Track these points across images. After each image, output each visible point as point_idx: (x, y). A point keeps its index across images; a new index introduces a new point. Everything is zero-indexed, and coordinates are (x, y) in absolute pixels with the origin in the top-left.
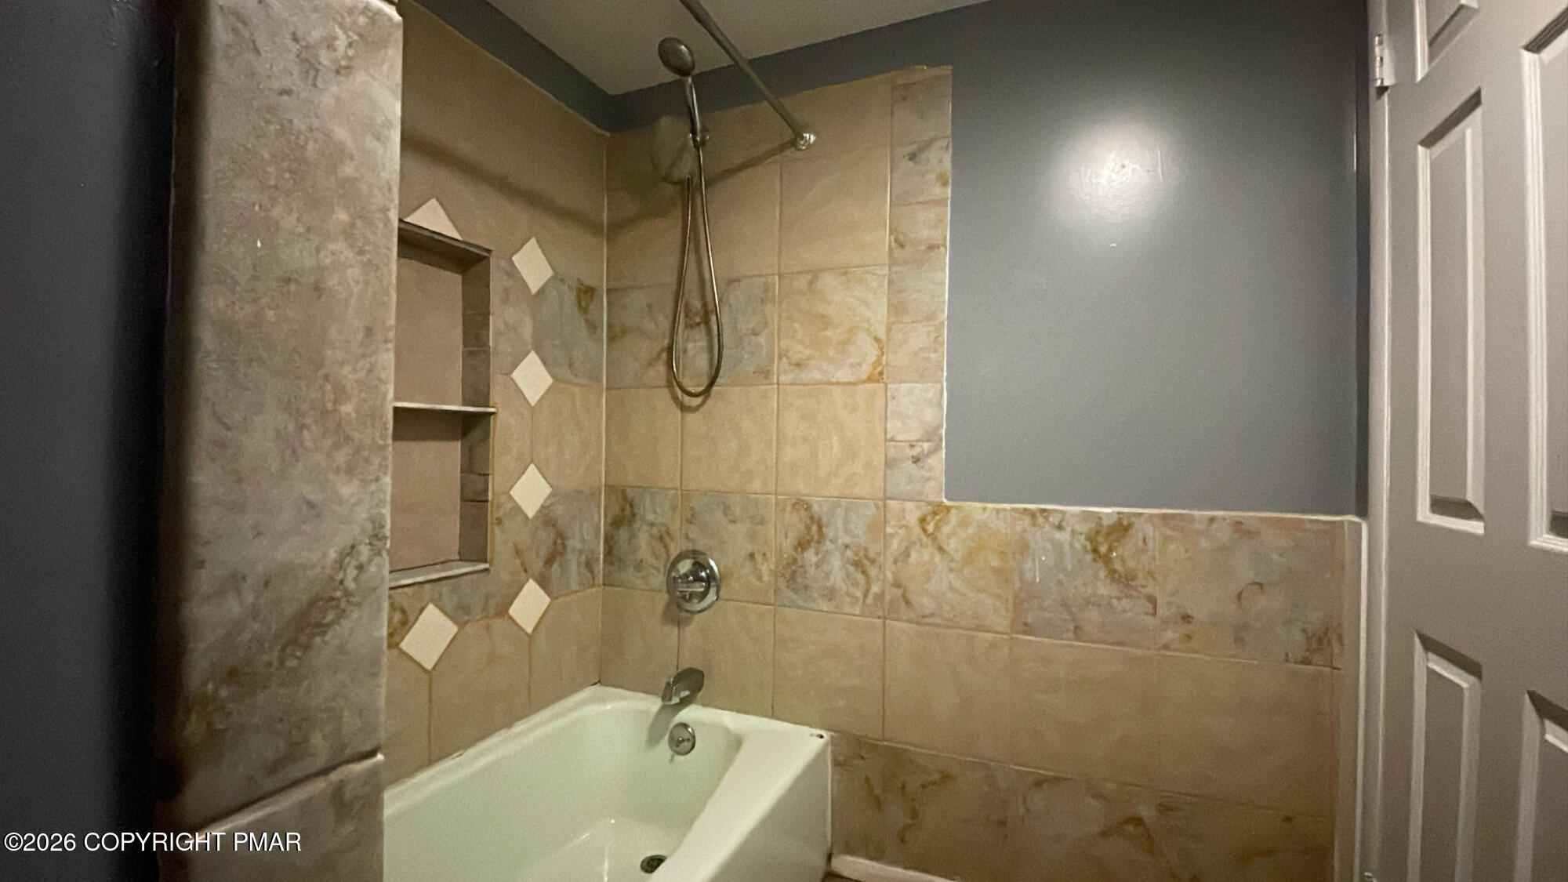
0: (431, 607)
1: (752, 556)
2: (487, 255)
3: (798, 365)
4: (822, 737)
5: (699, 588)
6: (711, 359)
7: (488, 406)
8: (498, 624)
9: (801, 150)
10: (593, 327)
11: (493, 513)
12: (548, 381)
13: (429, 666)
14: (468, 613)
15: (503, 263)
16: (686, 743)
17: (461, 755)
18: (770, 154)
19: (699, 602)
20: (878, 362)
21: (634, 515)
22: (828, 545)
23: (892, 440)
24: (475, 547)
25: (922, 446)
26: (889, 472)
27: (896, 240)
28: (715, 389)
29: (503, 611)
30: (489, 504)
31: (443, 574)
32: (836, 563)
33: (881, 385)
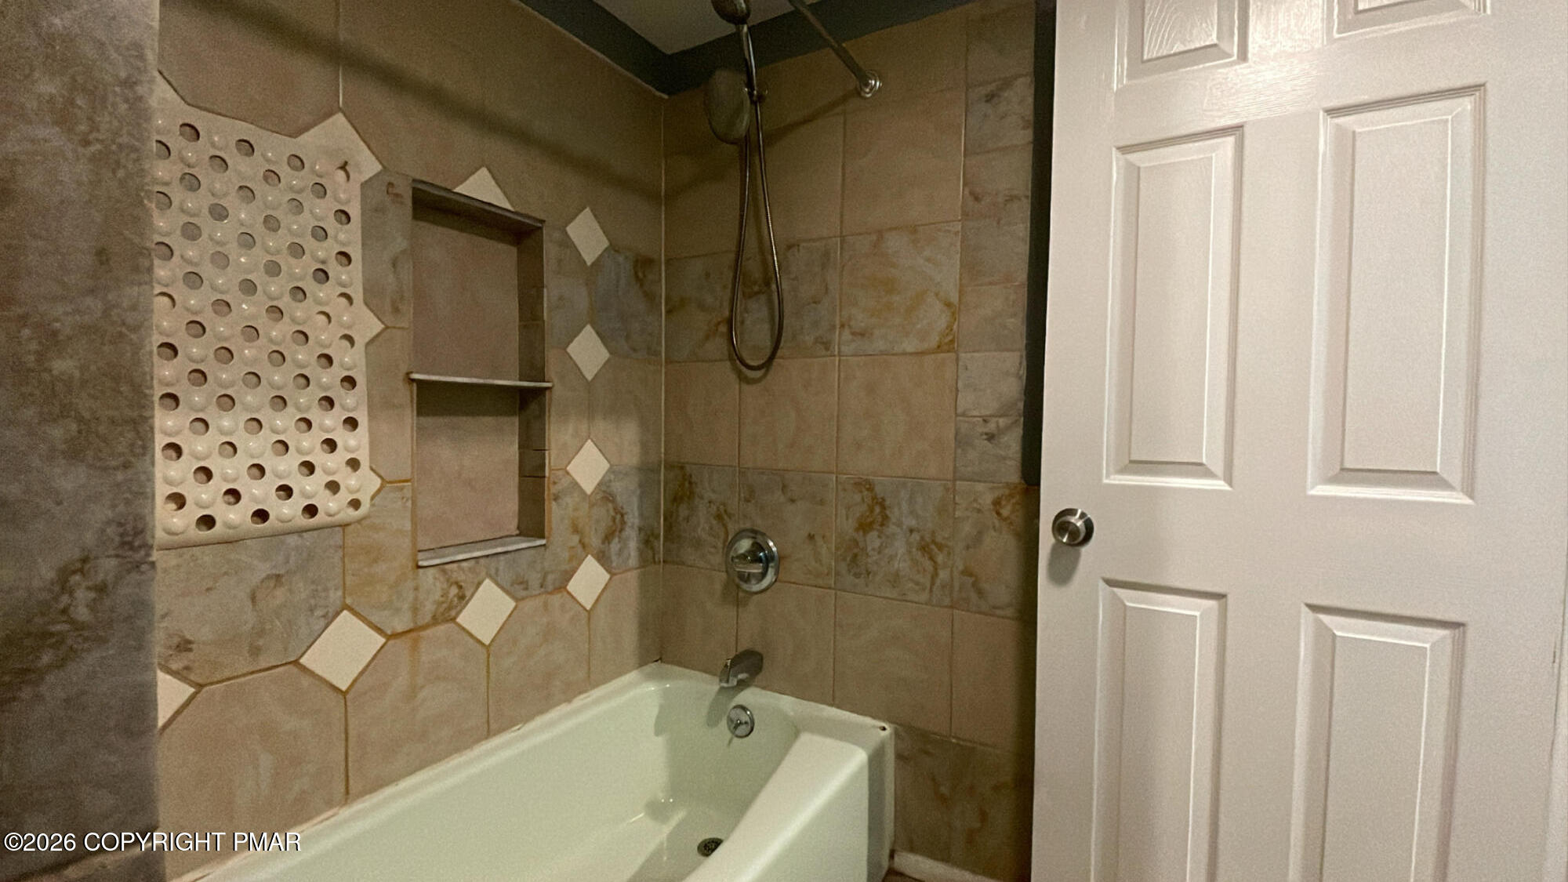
0: (487, 582)
1: (811, 537)
2: (540, 225)
3: (862, 335)
4: (884, 729)
5: (756, 569)
6: (772, 329)
7: (544, 381)
8: (556, 600)
9: (866, 98)
10: (651, 298)
11: (550, 490)
12: (604, 354)
13: (487, 642)
14: (526, 589)
15: (557, 235)
16: (744, 727)
17: (519, 729)
18: (833, 105)
19: (758, 583)
20: (950, 327)
21: (692, 493)
22: (892, 528)
23: (964, 415)
24: (532, 523)
25: (997, 422)
26: (959, 451)
27: (972, 193)
28: (776, 361)
29: (561, 587)
30: (546, 479)
31: (499, 550)
32: (900, 547)
33: (952, 355)
